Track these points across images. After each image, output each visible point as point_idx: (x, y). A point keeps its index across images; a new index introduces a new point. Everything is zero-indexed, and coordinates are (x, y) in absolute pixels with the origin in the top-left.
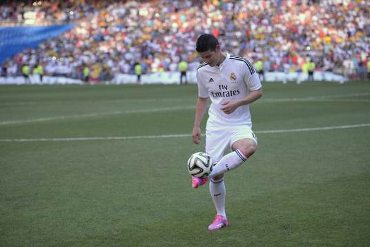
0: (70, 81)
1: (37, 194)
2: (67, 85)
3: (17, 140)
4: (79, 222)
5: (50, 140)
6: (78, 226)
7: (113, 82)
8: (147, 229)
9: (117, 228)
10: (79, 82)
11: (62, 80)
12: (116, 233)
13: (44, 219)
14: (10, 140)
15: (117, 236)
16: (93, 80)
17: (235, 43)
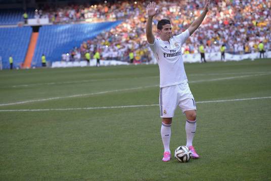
0: (120, 63)
1: (103, 148)
2: (117, 66)
3: (85, 108)
4: (136, 169)
5: (109, 107)
6: (136, 172)
7: (151, 62)
8: (187, 173)
9: (165, 173)
10: (126, 63)
11: (114, 63)
12: (164, 177)
13: (110, 167)
14: (80, 109)
15: (165, 178)
16: (137, 61)
17: (242, 30)
